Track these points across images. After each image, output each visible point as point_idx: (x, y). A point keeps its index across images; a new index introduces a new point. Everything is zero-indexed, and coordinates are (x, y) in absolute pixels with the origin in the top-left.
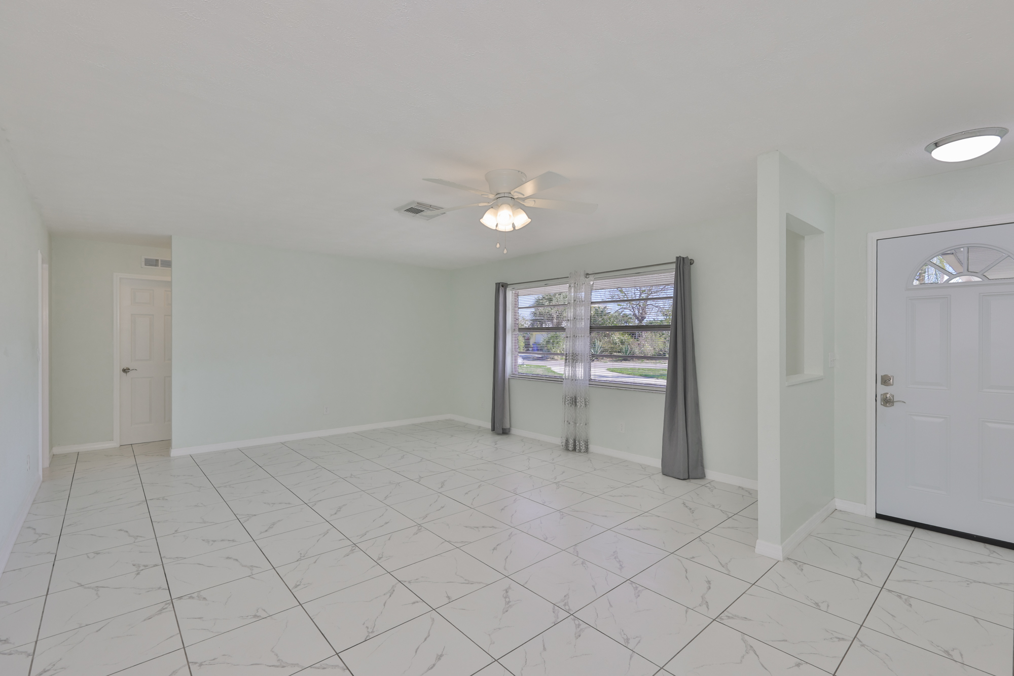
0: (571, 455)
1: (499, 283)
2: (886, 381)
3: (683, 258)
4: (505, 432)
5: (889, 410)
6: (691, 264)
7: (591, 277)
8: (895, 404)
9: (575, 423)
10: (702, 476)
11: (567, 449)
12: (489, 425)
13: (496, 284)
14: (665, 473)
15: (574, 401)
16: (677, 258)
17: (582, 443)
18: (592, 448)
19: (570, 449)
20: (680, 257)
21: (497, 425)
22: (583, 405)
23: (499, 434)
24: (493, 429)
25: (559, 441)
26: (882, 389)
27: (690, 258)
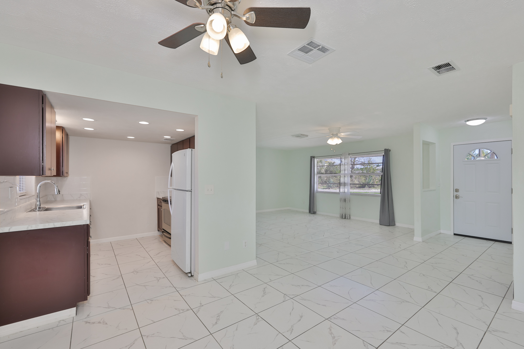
0: (344, 220)
1: (312, 156)
2: (457, 190)
3: (387, 149)
4: (314, 213)
5: (458, 200)
6: (390, 151)
7: (351, 155)
8: (460, 198)
9: (346, 208)
10: (394, 225)
11: (342, 218)
12: (308, 211)
13: (311, 157)
14: (380, 224)
15: (345, 200)
16: (385, 149)
17: (348, 216)
18: (352, 217)
19: (344, 218)
20: (386, 149)
21: (311, 210)
22: (349, 202)
23: (312, 214)
24: (310, 212)
25: (338, 215)
26: (456, 193)
27: (389, 149)
